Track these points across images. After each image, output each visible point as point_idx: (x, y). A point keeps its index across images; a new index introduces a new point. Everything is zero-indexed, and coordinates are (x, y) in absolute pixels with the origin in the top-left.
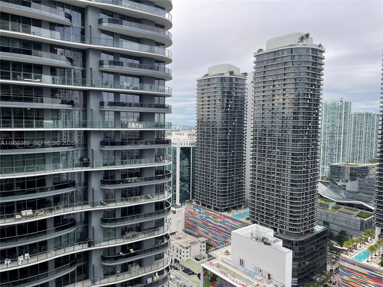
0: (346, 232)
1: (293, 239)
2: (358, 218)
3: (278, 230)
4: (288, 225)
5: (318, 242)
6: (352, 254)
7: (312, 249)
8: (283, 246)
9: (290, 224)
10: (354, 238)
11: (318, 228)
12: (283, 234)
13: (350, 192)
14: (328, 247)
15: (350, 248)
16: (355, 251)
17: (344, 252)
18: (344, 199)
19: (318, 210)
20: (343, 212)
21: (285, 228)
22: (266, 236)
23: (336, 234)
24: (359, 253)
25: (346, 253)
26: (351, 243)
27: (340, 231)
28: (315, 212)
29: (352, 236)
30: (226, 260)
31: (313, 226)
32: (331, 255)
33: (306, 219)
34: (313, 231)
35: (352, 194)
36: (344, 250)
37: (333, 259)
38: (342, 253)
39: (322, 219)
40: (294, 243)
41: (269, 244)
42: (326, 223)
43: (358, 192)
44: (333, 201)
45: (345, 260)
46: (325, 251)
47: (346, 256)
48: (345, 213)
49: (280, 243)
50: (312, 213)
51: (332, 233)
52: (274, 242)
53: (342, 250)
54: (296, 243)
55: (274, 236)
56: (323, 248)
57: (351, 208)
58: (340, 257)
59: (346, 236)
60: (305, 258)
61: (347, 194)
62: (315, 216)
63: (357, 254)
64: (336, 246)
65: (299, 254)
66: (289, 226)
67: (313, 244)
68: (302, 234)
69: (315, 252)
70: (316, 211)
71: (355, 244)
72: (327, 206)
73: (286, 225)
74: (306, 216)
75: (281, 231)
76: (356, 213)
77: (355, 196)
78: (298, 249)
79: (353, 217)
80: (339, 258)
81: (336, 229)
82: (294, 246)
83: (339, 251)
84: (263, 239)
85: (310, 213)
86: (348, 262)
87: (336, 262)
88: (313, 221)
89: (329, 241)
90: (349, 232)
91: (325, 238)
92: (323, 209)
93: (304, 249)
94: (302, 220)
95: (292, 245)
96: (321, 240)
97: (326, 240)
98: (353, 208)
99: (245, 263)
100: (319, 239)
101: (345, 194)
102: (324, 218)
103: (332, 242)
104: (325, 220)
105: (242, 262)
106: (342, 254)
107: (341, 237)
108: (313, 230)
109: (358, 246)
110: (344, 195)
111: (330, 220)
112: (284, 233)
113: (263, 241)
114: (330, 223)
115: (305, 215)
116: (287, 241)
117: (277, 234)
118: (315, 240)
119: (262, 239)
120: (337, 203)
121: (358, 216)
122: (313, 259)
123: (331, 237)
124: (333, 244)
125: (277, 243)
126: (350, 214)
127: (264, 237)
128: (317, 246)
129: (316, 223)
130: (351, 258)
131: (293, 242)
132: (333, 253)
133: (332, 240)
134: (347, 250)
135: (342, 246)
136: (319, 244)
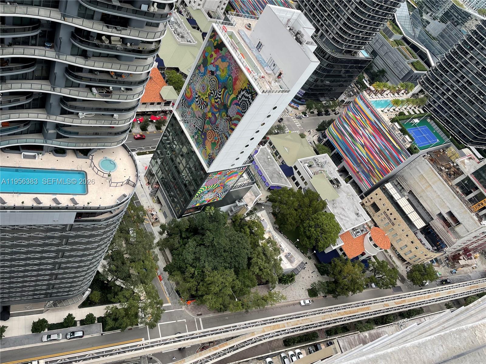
0: (386, 73)
1: (328, 51)
2: (410, 67)
3: (319, 33)
4: (335, 32)
5: (351, 68)
6: (374, 96)
7: (340, 71)
8: (314, 53)
9: (337, 33)
10: (389, 84)
11: (363, 54)
12: (322, 40)
13: (427, 33)
14: (357, 79)
15: (377, 91)
16: (379, 95)
17: (368, 92)
18: (414, 37)
19: (379, 35)
20: (401, 52)
21: (328, 34)
22: (303, 32)
23: (375, 69)
24: (382, 99)
25: (370, 92)
26: (382, 87)
27: (381, 69)
28: (374, 34)
29: (388, 80)
30: (243, 34)
31: (359, 48)
32: (354, 87)
33: (358, 37)
34: (355, 55)
35: (427, 38)
36: (370, 89)
37: (352, 92)
38: (366, 91)
39: (374, 46)
40: (327, 56)
41: (301, 43)
42: (374, 53)
43: (434, 38)
44: (401, 33)
45: (363, 99)
46: (351, 81)
47: (367, 96)
48: (403, 54)
49: (314, 47)
50: (370, 33)
51: (372, 67)
52: (307, 43)
53: (368, 88)
54: (329, 56)
55: (312, 37)
56: (351, 77)
57: (413, 51)
58: (361, 94)
59: (383, 77)
60: (327, 76)
61: (422, 34)
62: (370, 39)
63: (378, 99)
64: (365, 82)
65: (324, 70)
66: (335, 35)
67: (345, 67)
68: (341, 51)
69: (340, 76)
70: (376, 34)
71: (385, 89)
72: (391, 35)
73: (332, 32)
74: (361, 34)
75: (322, 35)
76: (413, 60)
77: (429, 41)
78: (327, 64)
79: (406, 63)
80: (358, 93)
81: (379, 64)
82: (325, 59)
83: (364, 87)
84: (298, 33)
85: (367, 33)
86: (364, 102)
87: (353, 96)
88: (363, 44)
89: (363, 73)
90: (389, 75)
91: (361, 68)
92: (384, 36)
93: (332, 67)
94: (353, 36)
95: (323, 58)
96: (356, 68)
97: (360, 70)
98: (414, 53)
99: (263, 48)
100: (355, 65)
101: (420, 32)
102: (377, 47)
103: (365, 75)
104: (377, 50)
105: (259, 46)
106: (364, 92)
107: (377, 76)
108: (356, 53)
109: (386, 93)
110: (418, 33)
111: (381, 53)
112: (324, 40)
113: (296, 35)
114: (378, 56)
115: (361, 32)
116: (321, 50)
117: (315, 36)
118: (350, 65)
119: (296, 33)
120: (404, 39)
121: (412, 64)
122: (333, 82)
123: (367, 71)
124: (364, 78)
125: (309, 46)
126: (406, 57)
127: (300, 31)
128: (347, 72)
129: (365, 47)
130: (370, 100)
131: (326, 54)
132: (357, 87)
133: (366, 73)
134: (373, 91)
135: (370, 84)
136: (351, 70)
